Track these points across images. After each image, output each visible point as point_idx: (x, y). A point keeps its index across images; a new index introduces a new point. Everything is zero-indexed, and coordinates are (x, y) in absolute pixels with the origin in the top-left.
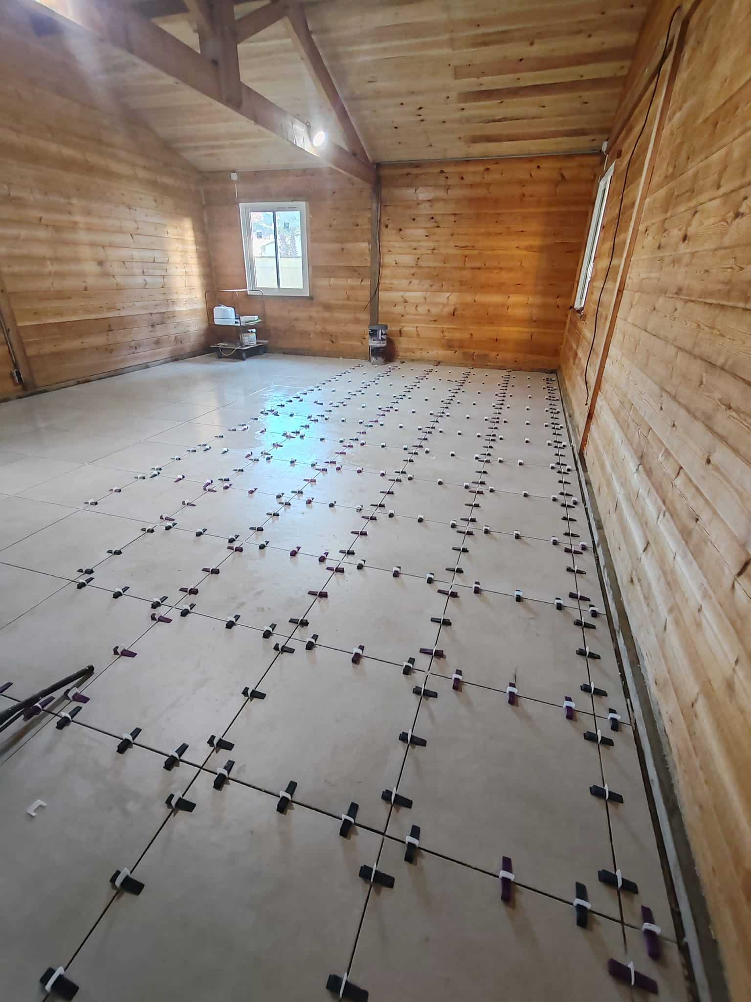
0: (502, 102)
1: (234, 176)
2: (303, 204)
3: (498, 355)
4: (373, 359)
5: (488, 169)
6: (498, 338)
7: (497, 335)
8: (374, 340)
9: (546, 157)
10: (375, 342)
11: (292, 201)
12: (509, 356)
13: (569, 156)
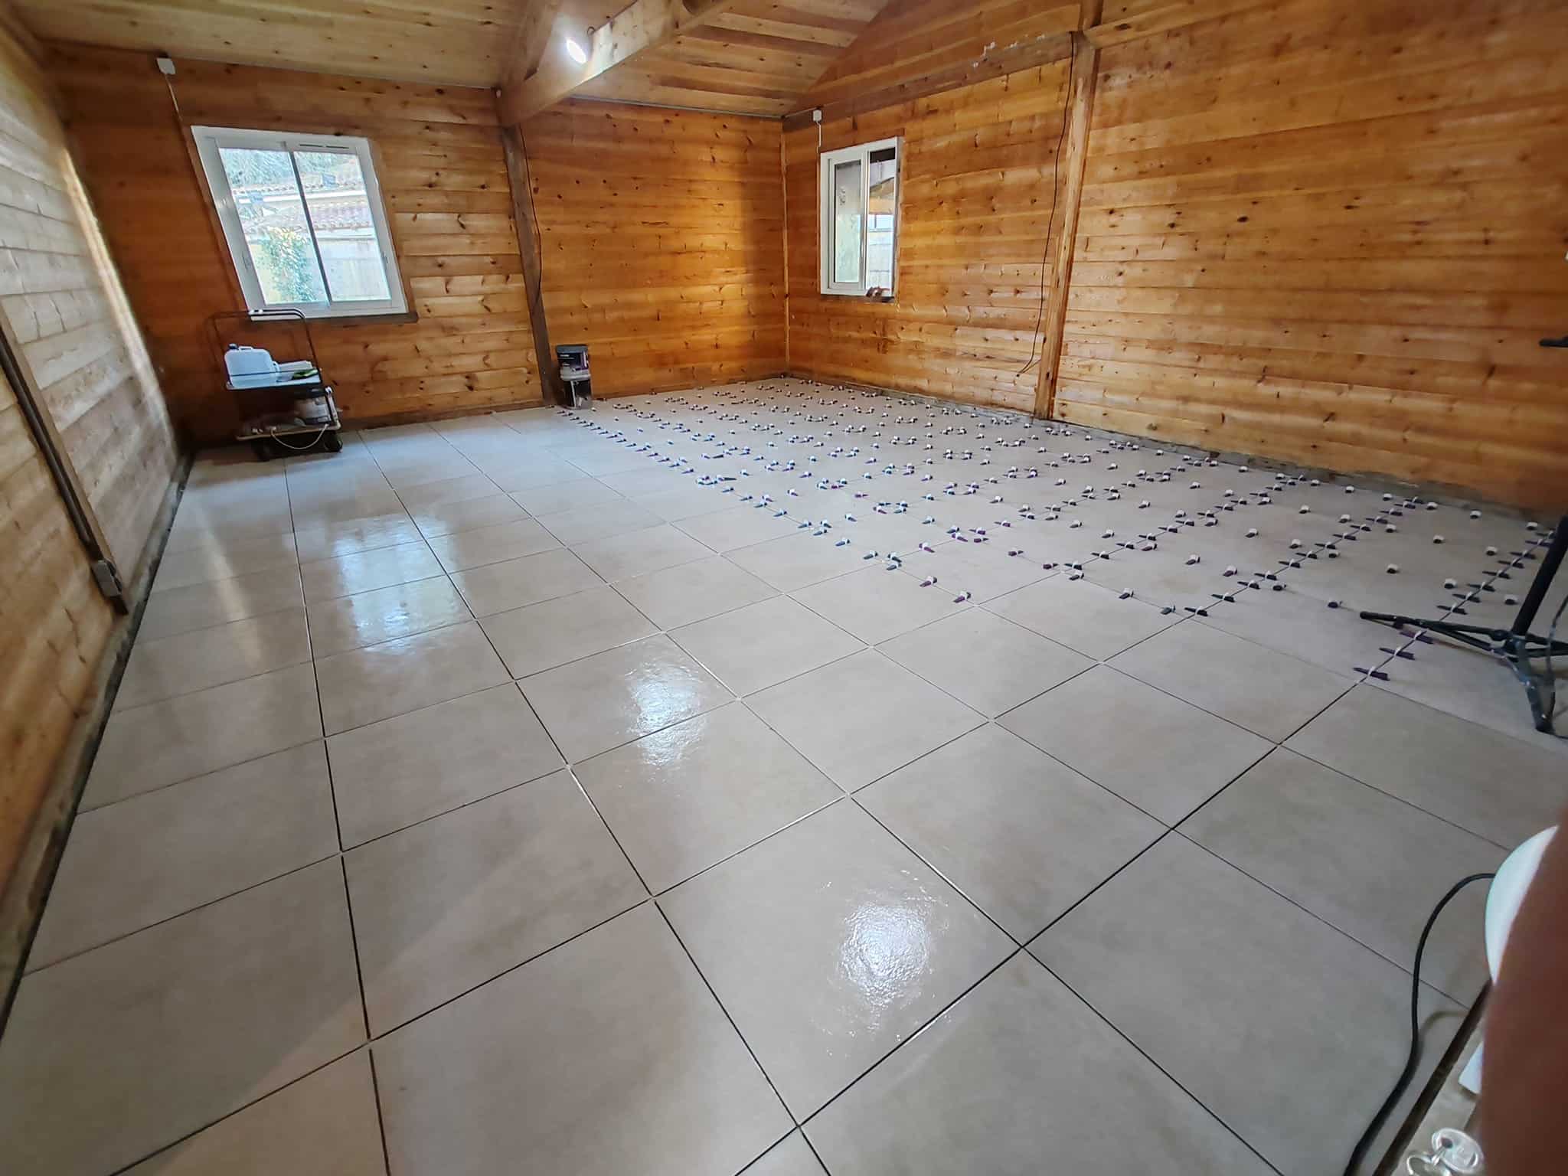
0: (726, 46)
1: (166, 66)
2: (363, 143)
3: (721, 366)
4: (581, 399)
5: (667, 121)
6: (719, 343)
7: (717, 339)
8: (577, 370)
9: (732, 116)
10: (578, 372)
11: (338, 134)
12: (733, 365)
13: (752, 118)
